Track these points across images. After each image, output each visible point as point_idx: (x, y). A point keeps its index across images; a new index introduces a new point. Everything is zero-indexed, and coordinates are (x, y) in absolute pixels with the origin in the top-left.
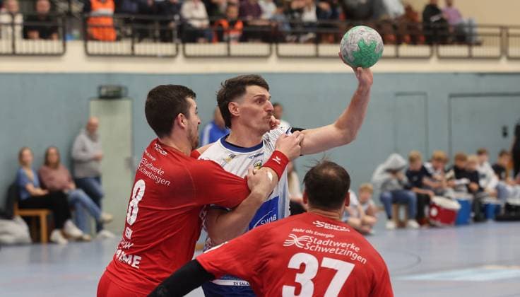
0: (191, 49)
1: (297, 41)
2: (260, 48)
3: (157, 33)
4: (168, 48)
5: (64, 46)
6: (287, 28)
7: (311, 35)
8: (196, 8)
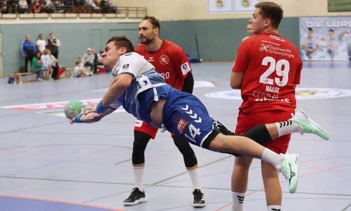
0: (22, 15)
1: (58, 13)
2: (45, 15)
4: (14, 16)
6: (54, 8)
7: (62, 11)
8: (24, 2)
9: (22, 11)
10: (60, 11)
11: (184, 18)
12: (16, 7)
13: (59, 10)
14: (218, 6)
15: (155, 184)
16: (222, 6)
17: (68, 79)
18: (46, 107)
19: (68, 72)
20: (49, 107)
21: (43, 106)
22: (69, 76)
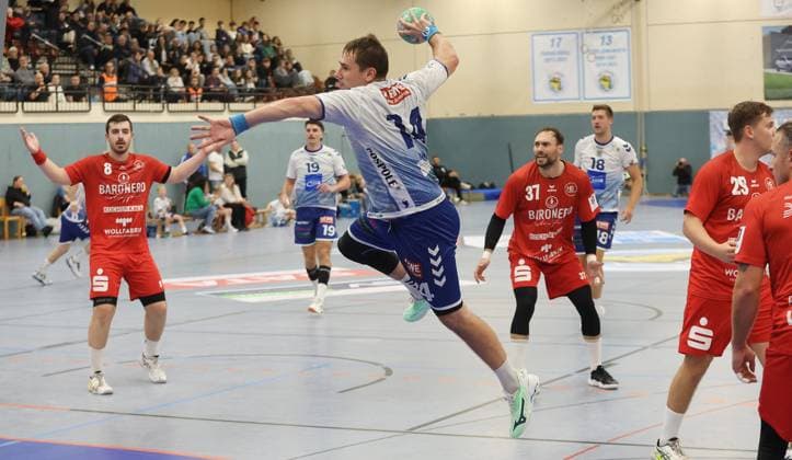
0: (173, 106)
1: (243, 101)
2: (218, 106)
3: (151, 96)
4: (158, 106)
5: (90, 106)
6: (236, 92)
7: (252, 97)
8: (176, 81)
9: (173, 98)
10: (248, 99)
11: (486, 113)
12: (162, 90)
13: (244, 97)
14: (552, 89)
15: (411, 430)
16: (560, 89)
17: (261, 230)
18: (215, 284)
19: (261, 216)
20: (221, 283)
21: (210, 281)
22: (263, 224)
